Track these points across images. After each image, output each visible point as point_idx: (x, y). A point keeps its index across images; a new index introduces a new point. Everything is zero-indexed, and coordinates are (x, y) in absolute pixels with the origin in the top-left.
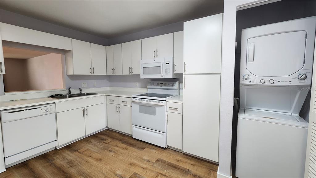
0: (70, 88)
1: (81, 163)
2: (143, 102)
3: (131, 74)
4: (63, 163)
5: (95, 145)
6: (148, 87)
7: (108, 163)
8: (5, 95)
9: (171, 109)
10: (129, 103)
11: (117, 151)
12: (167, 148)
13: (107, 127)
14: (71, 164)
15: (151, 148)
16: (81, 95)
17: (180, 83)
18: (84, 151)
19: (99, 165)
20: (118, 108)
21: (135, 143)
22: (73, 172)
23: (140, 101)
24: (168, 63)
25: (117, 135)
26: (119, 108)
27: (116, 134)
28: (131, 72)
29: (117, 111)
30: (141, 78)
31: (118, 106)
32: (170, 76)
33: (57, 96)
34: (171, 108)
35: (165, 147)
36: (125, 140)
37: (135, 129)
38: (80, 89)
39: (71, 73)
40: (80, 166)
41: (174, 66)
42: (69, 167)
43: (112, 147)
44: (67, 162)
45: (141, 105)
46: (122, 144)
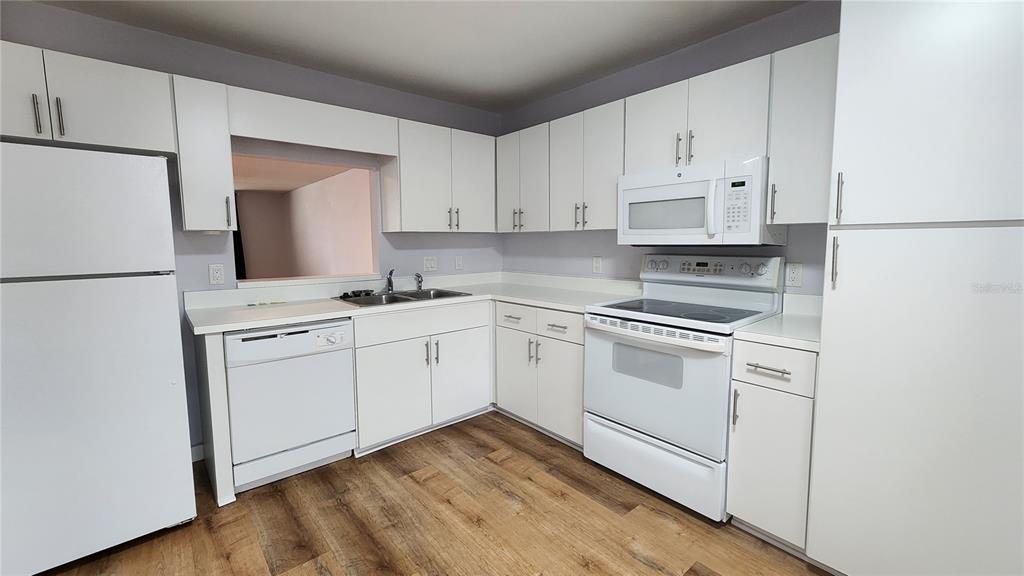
0: (391, 273)
1: (420, 521)
2: (628, 331)
3: (580, 228)
4: (370, 509)
5: (459, 462)
6: (642, 276)
7: (506, 541)
8: (237, 288)
9: (755, 372)
10: (575, 332)
11: (532, 497)
12: (729, 524)
13: (494, 405)
14: (392, 518)
15: (660, 513)
16: (420, 295)
17: (788, 265)
18: (429, 478)
19: (478, 540)
20: (533, 346)
21: (593, 478)
22: (399, 546)
23: (618, 329)
24: (743, 184)
25: (527, 436)
26: (538, 345)
27: (524, 433)
28: (581, 223)
29: (530, 357)
30: (619, 243)
31: (534, 339)
32: (752, 236)
33: (356, 296)
34: (755, 368)
35: (718, 520)
36: (556, 462)
37: (592, 426)
38: (419, 276)
39: (394, 227)
40: (419, 531)
41: (769, 192)
42: (387, 527)
43: (516, 480)
44: (383, 508)
45: (621, 344)
46: (547, 475)
